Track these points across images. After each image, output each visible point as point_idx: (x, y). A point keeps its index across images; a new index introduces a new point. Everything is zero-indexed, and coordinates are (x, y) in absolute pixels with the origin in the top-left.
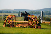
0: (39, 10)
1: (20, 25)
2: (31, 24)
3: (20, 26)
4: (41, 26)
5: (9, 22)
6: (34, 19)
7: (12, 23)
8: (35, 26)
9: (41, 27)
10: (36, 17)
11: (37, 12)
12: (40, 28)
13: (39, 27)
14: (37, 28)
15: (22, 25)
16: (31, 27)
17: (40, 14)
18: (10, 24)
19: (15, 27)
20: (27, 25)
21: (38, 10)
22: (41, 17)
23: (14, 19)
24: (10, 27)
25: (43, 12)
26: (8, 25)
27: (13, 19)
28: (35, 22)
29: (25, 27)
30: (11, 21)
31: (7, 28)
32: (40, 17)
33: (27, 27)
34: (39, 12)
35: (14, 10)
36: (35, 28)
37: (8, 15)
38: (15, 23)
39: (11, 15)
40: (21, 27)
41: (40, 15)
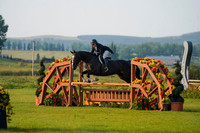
0: (177, 38)
1: (100, 98)
3: (102, 102)
4: (182, 101)
5: (58, 87)
6: (154, 73)
7: (68, 89)
8: (161, 100)
10: (162, 67)
11: (168, 46)
12: (181, 109)
13: (174, 105)
14: (168, 108)
15: (108, 98)
16: (145, 105)
18: (62, 92)
19: (81, 105)
20: (128, 99)
21: (171, 38)
22: (183, 64)
23: (76, 76)
24: (60, 105)
25: (190, 45)
26: (53, 95)
27: (72, 75)
28: (159, 86)
29: (119, 106)
30: (66, 82)
31: (51, 108)
32: (178, 66)
33: (126, 106)
34: (175, 46)
36: (158, 109)
37: (53, 60)
38: (81, 89)
39: (65, 60)
40: (105, 104)
41: (177, 58)
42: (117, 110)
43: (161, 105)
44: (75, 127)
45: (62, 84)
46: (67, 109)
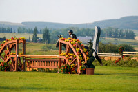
1: (37, 65)
2: (67, 61)
3: (38, 69)
4: (94, 67)
5: (8, 58)
6: (75, 48)
7: (15, 59)
8: (79, 67)
9: (95, 71)
10: (80, 44)
11: (84, 30)
12: (92, 73)
13: (88, 70)
14: (84, 72)
15: (43, 66)
16: (68, 70)
17: (93, 36)
18: (11, 61)
19: (24, 70)
20: (57, 66)
21: (86, 24)
22: (94, 42)
23: (21, 50)
24: (9, 71)
25: (99, 29)
26: (5, 64)
27: (18, 50)
28: (78, 57)
29: (50, 71)
30: (13, 54)
31: (3, 72)
32: (91, 43)
33: (55, 71)
34: (89, 30)
35: (22, 23)
36: (77, 73)
37: (4, 39)
38: (24, 59)
39: (13, 39)
40: (41, 69)
41: (90, 38)
42: (49, 74)
43: (79, 70)
44: (19, 86)
45: (11, 56)
46: (14, 73)
